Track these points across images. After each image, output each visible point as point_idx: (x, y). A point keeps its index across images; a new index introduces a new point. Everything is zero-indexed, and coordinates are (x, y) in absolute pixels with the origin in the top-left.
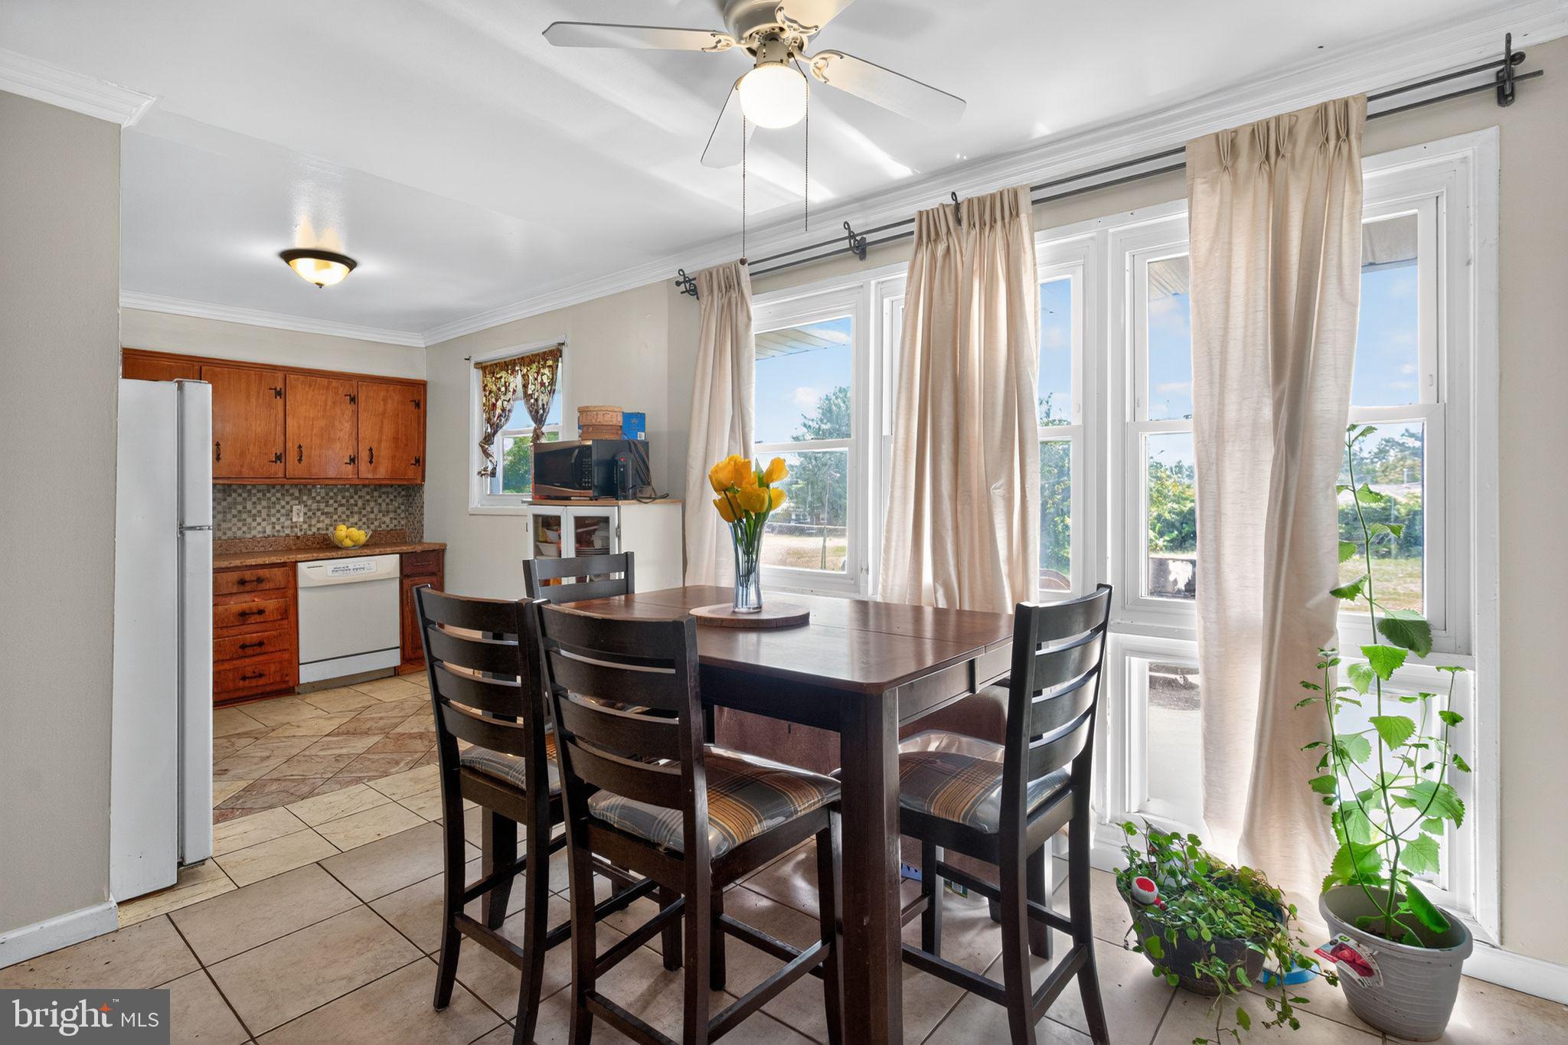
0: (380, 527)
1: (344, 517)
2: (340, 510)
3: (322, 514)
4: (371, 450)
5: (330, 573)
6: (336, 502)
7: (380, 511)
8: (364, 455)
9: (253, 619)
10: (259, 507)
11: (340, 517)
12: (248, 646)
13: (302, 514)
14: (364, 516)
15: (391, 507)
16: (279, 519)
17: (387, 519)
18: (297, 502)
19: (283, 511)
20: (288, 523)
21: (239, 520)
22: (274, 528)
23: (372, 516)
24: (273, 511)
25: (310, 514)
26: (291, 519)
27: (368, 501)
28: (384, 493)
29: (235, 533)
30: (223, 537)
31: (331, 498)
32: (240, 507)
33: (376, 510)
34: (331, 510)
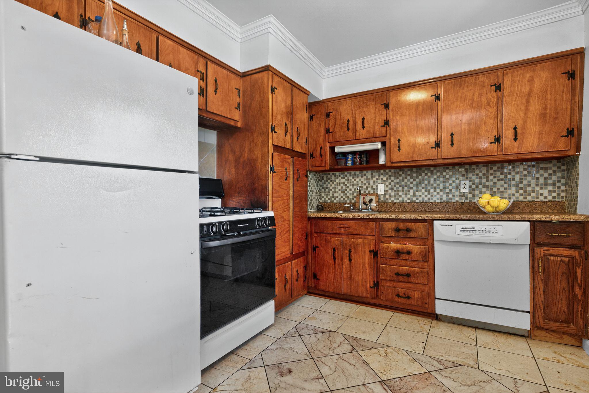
0: (538, 198)
1: (502, 189)
2: (499, 184)
3: (484, 187)
4: (515, 128)
5: (458, 232)
6: (495, 177)
7: (537, 185)
8: (509, 134)
9: (403, 257)
10: (438, 182)
11: (498, 189)
12: (400, 275)
13: (467, 187)
14: (521, 189)
15: (550, 181)
16: (451, 190)
17: (545, 192)
18: (464, 178)
19: (454, 185)
20: (457, 193)
21: (426, 191)
22: (447, 196)
23: (529, 189)
24: (447, 185)
25: (474, 187)
26: (460, 190)
27: (525, 176)
28: (542, 169)
29: (423, 198)
30: (417, 201)
31: (491, 174)
32: (426, 182)
33: (533, 183)
34: (491, 183)
